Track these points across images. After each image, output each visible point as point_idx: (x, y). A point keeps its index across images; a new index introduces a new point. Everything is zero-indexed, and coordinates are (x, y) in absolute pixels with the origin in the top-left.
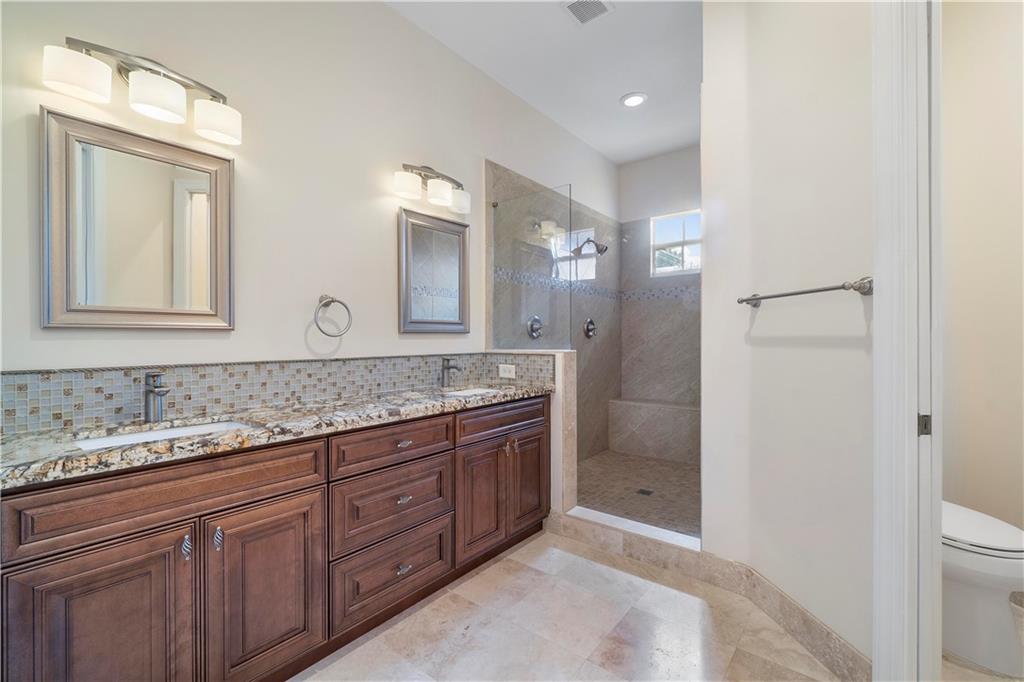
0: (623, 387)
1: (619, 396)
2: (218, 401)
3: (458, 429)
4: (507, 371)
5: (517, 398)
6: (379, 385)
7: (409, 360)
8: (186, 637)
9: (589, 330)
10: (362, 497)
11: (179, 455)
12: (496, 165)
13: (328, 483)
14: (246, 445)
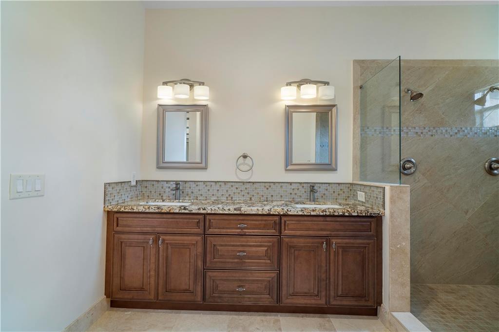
3: (283, 225)
4: (361, 196)
5: (336, 214)
6: (272, 196)
7: (291, 185)
10: (222, 245)
11: (151, 211)
13: (205, 234)
14: (172, 211)
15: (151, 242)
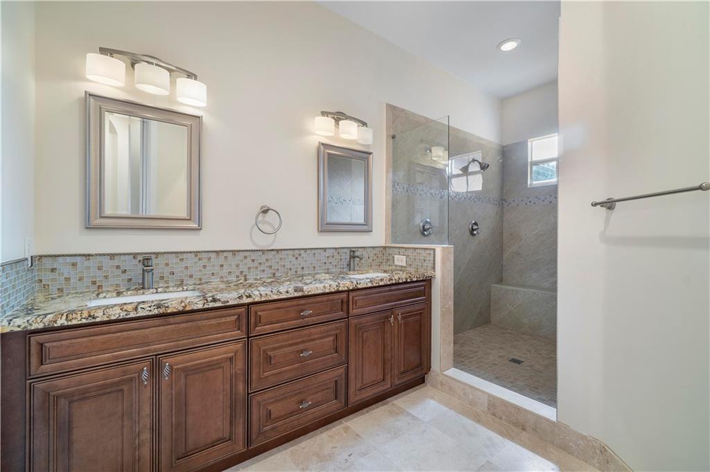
0: (504, 274)
1: (500, 281)
2: (191, 276)
3: (351, 303)
4: (400, 260)
6: (303, 268)
7: (325, 251)
8: (146, 436)
9: (473, 230)
10: (274, 349)
11: (141, 313)
12: (395, 107)
13: (248, 338)
14: (187, 309)
15: (145, 375)
